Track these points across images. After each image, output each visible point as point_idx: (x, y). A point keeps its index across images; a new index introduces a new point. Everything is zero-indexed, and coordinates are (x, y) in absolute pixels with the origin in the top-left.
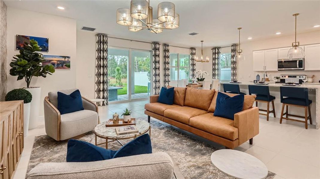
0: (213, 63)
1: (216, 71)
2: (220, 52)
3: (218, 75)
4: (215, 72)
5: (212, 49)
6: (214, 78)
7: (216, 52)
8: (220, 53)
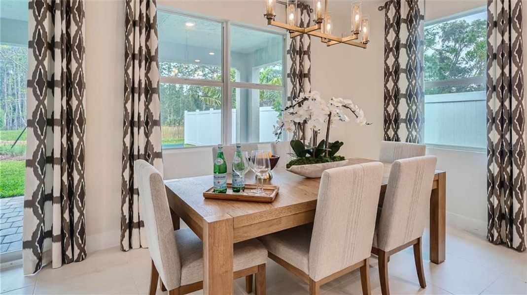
0: (387, 67)
1: (403, 101)
2: (422, 13)
3: (409, 120)
4: (396, 109)
5: (381, 8)
6: (391, 133)
7: (404, 16)
8: (422, 17)
